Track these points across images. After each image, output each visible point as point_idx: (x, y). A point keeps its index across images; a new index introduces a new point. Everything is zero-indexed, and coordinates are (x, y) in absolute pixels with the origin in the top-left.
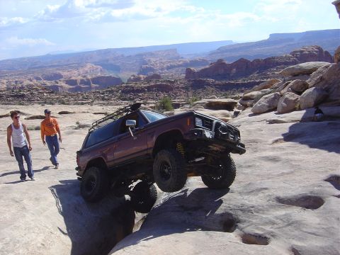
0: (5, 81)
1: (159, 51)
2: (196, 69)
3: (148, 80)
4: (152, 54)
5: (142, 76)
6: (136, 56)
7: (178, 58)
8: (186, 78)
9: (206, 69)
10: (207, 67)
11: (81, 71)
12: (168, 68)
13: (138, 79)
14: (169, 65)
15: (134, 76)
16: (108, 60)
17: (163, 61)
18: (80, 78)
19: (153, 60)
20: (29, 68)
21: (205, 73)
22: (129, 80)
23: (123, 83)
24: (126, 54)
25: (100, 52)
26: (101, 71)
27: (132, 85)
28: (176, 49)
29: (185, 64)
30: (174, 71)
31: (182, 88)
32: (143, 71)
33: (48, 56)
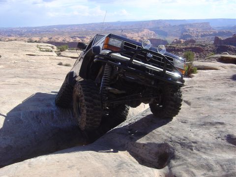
0: (89, 37)
1: (197, 23)
2: (222, 38)
3: (186, 43)
4: (191, 25)
5: (182, 40)
6: (180, 26)
7: (210, 29)
8: (214, 44)
9: (230, 38)
10: (231, 37)
11: (140, 34)
12: (202, 36)
13: (179, 42)
14: (202, 33)
15: (176, 40)
16: (159, 28)
17: (199, 31)
18: (139, 38)
19: (191, 29)
20: (106, 30)
21: (229, 41)
22: (173, 42)
23: (168, 44)
24: (172, 24)
25: (154, 21)
26: (154, 35)
27: (175, 46)
28: (209, 23)
29: (215, 34)
30: (206, 38)
31: (211, 51)
32: (184, 37)
33: (119, 22)
